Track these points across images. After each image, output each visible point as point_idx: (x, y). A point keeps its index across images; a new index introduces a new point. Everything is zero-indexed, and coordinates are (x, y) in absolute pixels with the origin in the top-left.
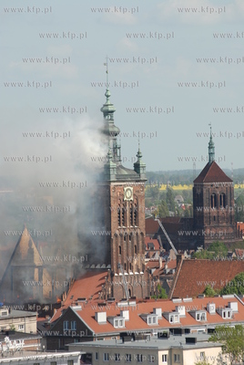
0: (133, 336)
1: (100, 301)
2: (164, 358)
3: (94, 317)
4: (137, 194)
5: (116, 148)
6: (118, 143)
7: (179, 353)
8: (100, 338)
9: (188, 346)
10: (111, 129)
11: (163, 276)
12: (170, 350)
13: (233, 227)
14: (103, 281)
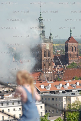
0: (54, 92)
1: (40, 81)
2: (65, 99)
3: (40, 86)
4: (50, 47)
5: (43, 32)
6: (44, 30)
7: (69, 98)
8: (42, 93)
9: (72, 96)
10: (42, 25)
11: (58, 73)
12: (67, 97)
13: (78, 58)
14: (39, 75)
